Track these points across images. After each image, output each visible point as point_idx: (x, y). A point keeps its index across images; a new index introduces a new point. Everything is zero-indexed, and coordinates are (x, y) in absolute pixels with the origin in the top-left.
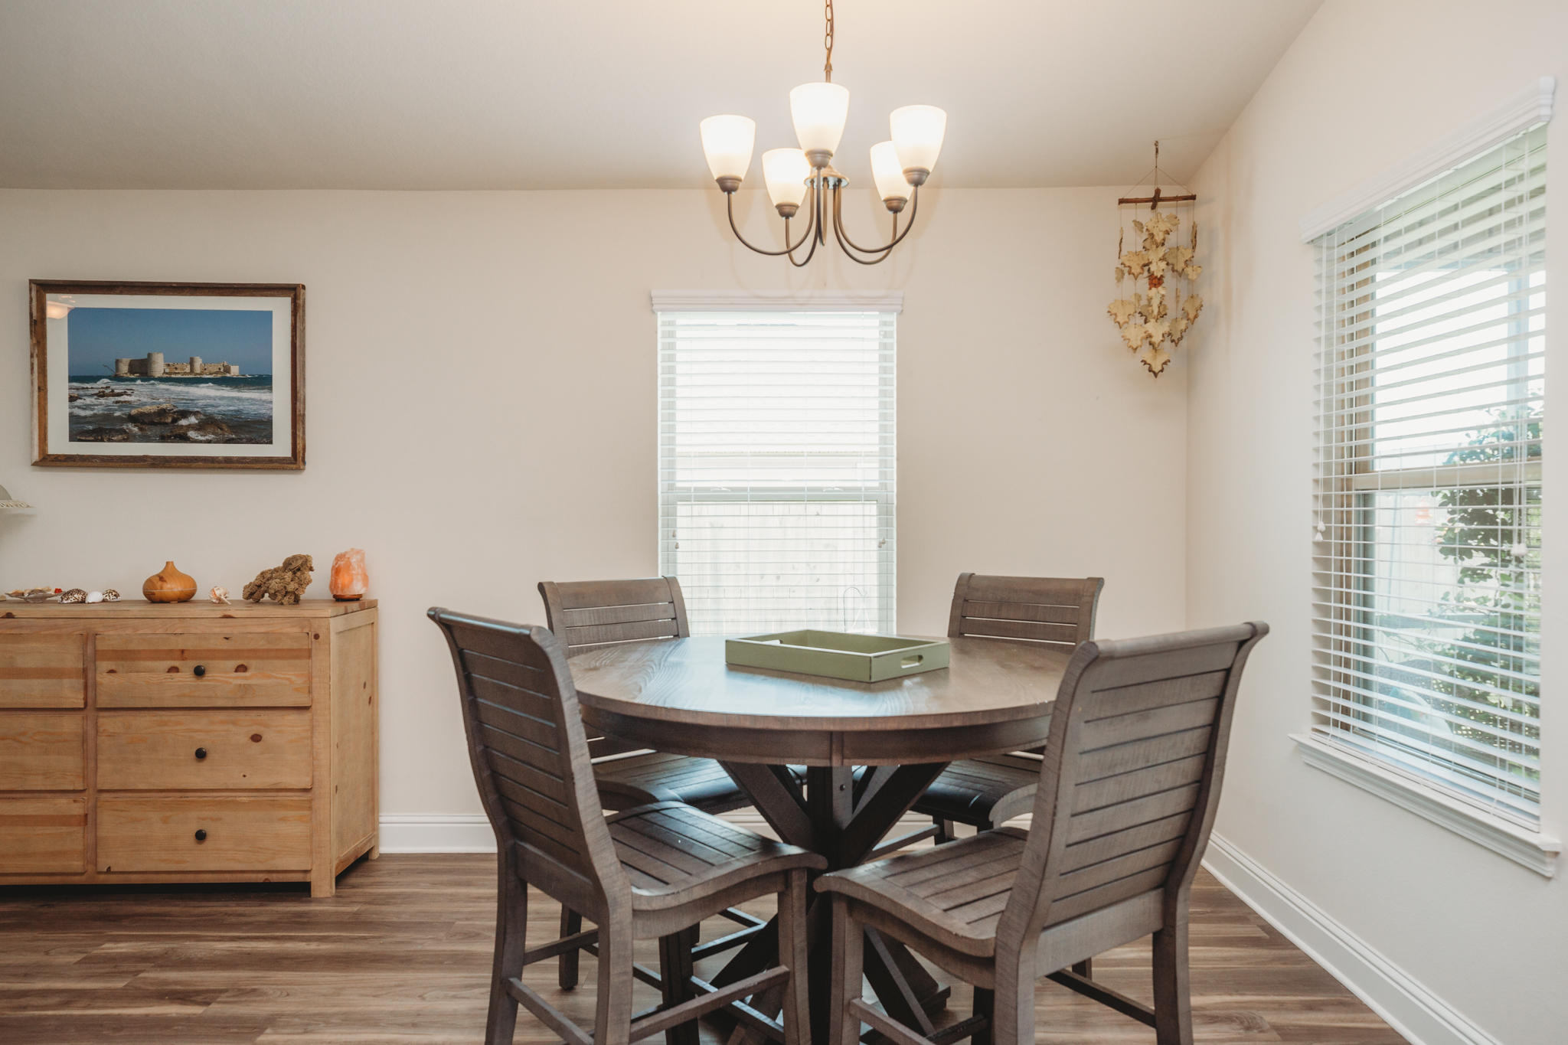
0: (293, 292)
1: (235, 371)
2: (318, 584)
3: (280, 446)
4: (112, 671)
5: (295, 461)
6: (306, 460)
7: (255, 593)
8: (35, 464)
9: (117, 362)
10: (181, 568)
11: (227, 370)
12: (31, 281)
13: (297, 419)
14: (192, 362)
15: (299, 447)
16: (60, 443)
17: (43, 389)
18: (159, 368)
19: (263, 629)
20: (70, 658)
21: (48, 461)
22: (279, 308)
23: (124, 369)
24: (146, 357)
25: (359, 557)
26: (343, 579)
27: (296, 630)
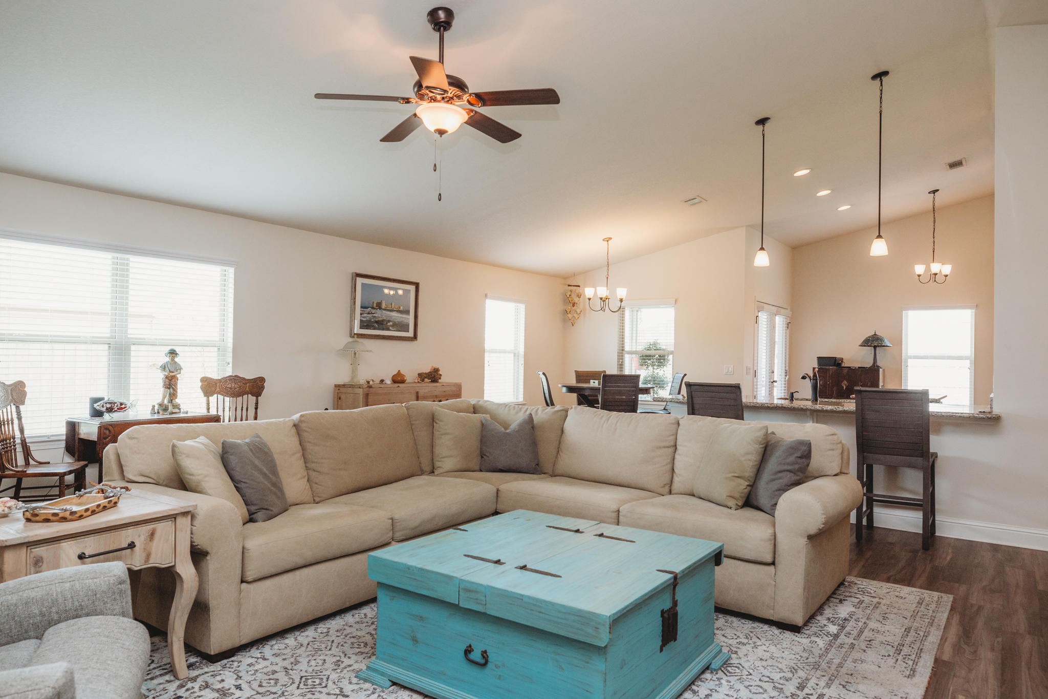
0: (417, 285)
1: (402, 308)
3: (410, 334)
5: (414, 338)
6: (418, 338)
8: (350, 335)
9: (373, 303)
11: (400, 308)
12: (353, 274)
13: (416, 324)
14: (392, 304)
15: (416, 333)
16: (357, 330)
17: (354, 310)
18: (383, 306)
21: (354, 335)
22: (413, 289)
23: (375, 305)
24: (380, 302)
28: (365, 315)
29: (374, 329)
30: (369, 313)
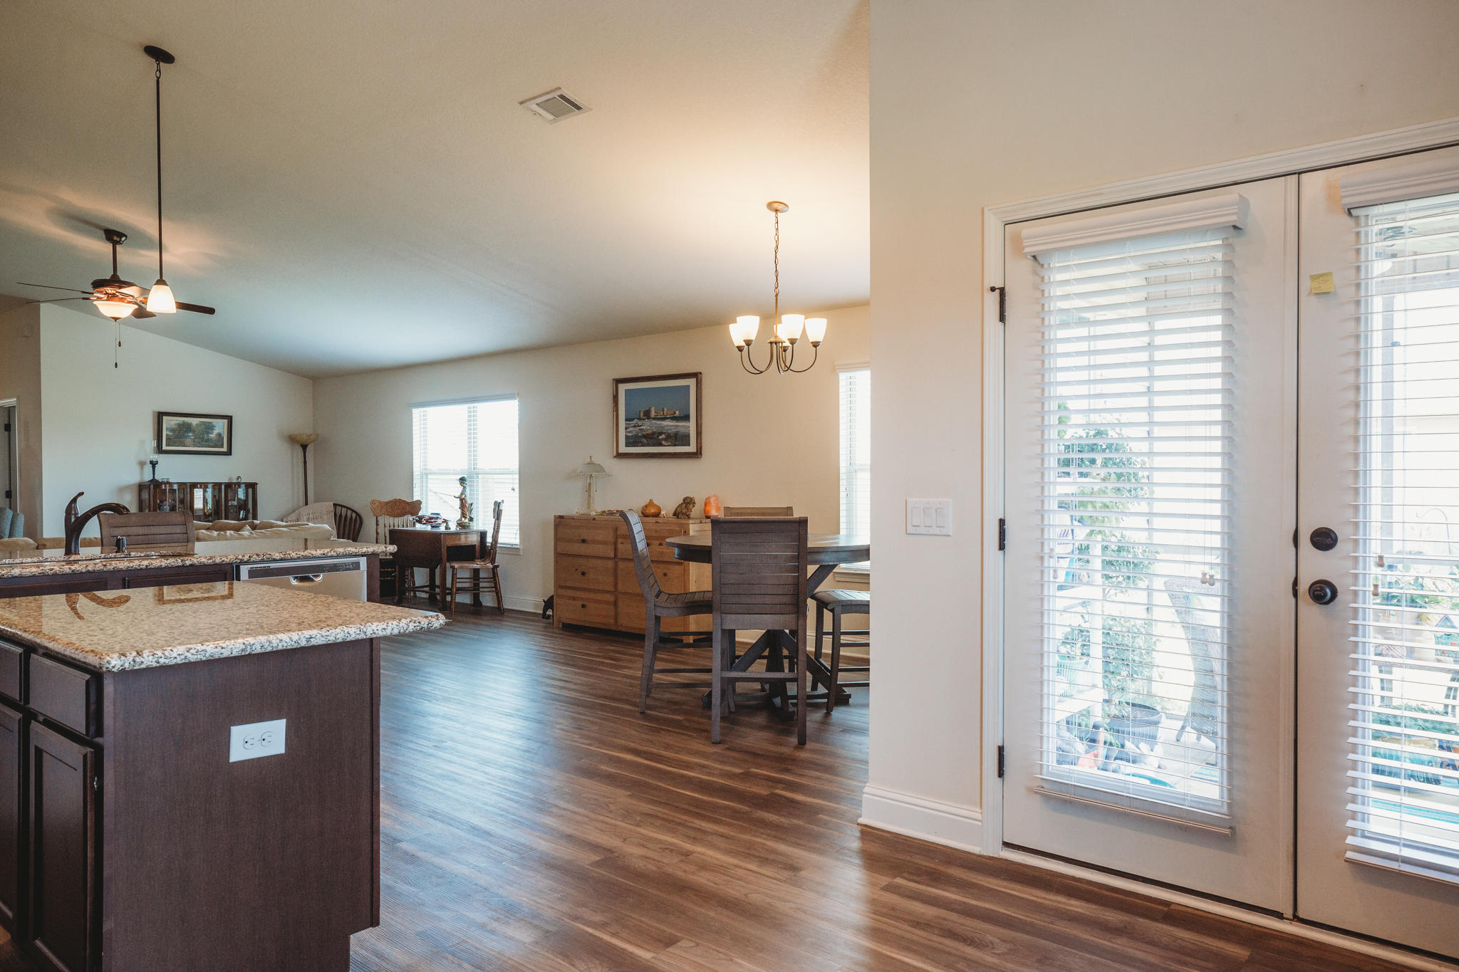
0: (697, 376)
1: (678, 413)
2: (696, 511)
3: (692, 447)
4: (622, 543)
5: (697, 454)
6: (703, 453)
7: (676, 514)
8: (615, 457)
9: (640, 411)
10: (656, 502)
11: (675, 413)
12: (613, 380)
13: (699, 434)
14: (663, 411)
15: (699, 446)
16: (623, 449)
17: (617, 425)
18: (653, 414)
19: (668, 528)
20: (611, 538)
21: (620, 456)
22: (691, 382)
23: (642, 414)
24: (648, 409)
25: (715, 498)
26: (708, 508)
27: (678, 529)
28: (631, 429)
29: (642, 446)
30: (635, 426)
